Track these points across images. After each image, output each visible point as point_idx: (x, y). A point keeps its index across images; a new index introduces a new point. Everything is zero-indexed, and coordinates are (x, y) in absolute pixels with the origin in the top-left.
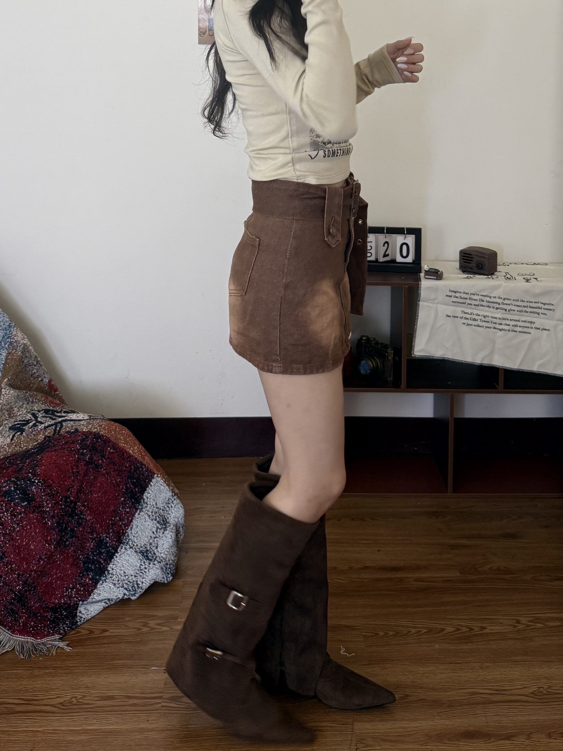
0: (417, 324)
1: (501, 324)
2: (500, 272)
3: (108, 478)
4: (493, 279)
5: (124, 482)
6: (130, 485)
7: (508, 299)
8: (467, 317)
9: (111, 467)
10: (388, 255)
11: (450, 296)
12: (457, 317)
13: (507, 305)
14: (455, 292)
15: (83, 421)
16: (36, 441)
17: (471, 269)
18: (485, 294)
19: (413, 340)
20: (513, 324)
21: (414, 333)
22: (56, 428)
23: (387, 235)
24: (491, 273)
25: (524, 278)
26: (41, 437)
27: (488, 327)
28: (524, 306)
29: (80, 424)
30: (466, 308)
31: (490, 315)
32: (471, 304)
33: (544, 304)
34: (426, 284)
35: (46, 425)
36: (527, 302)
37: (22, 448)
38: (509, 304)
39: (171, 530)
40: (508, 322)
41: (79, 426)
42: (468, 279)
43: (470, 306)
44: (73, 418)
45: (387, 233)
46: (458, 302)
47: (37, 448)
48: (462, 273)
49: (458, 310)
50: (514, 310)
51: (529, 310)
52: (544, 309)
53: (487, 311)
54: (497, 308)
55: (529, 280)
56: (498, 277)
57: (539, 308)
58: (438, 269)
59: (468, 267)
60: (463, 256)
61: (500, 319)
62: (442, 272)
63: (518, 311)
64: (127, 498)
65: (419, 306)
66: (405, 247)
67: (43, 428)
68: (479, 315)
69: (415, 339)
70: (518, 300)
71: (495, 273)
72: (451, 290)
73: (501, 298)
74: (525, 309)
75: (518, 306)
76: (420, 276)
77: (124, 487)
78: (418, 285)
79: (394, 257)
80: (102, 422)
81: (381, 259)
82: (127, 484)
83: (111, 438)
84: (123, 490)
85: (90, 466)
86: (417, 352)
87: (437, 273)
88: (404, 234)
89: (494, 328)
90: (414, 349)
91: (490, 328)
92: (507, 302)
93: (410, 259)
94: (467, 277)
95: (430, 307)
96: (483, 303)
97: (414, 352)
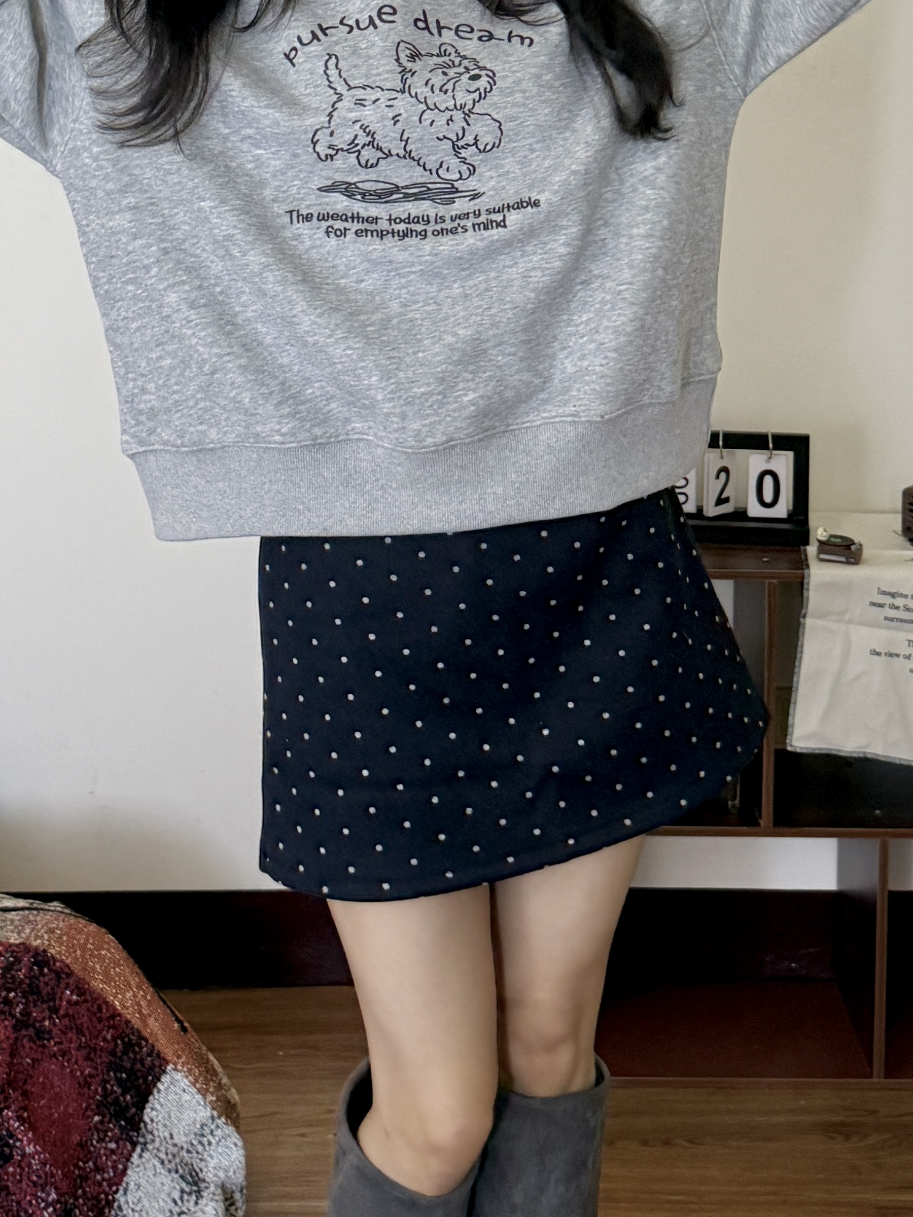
0: (799, 672)
3: (64, 1065)
5: (101, 1077)
6: (112, 1086)
9: (71, 1038)
10: (727, 500)
11: (881, 606)
12: (897, 655)
14: (893, 595)
19: (791, 711)
23: (724, 450)
34: (822, 574)
39: (211, 1196)
45: (725, 446)
46: (901, 620)
48: (908, 545)
49: (900, 639)
58: (851, 537)
60: (911, 504)
62: (861, 545)
64: (108, 1116)
65: (804, 628)
66: (769, 481)
69: (795, 708)
72: (883, 589)
76: (806, 555)
77: (100, 1089)
78: (803, 577)
79: (740, 505)
80: (57, 919)
81: (711, 511)
82: (106, 1082)
83: (76, 968)
84: (98, 1097)
85: (24, 1032)
86: (799, 739)
87: (848, 547)
88: (766, 448)
90: (791, 734)
93: (781, 511)
95: (831, 631)
97: (791, 740)
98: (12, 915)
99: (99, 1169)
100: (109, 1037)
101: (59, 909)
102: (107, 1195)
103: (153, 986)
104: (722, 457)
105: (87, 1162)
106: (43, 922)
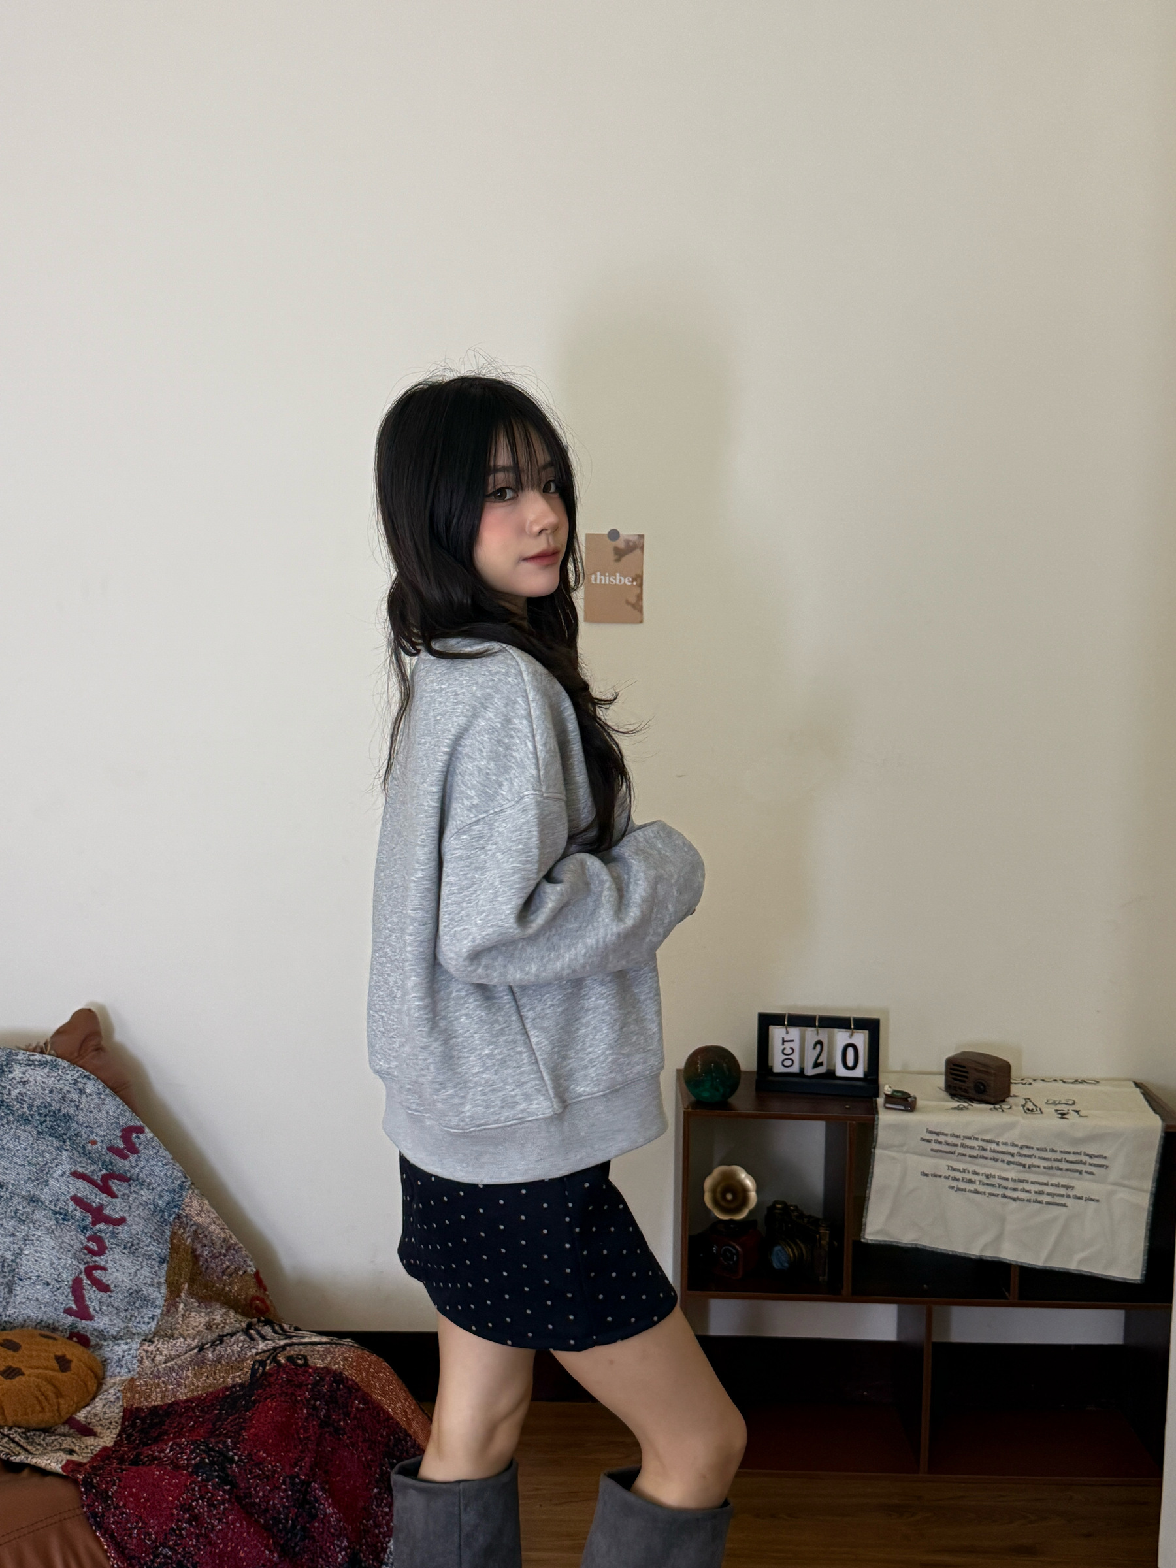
0: (870, 1186)
1: (1015, 1190)
2: (1016, 1096)
4: (1003, 1111)
7: (1027, 1147)
8: (958, 1177)
11: (929, 1141)
12: (940, 1176)
13: (1027, 1159)
17: (966, 1091)
18: (988, 1137)
20: (1037, 1190)
23: (820, 1029)
24: (1000, 1099)
25: (1057, 1111)
27: (993, 1195)
28: (1055, 1160)
29: (314, 1350)
30: (958, 1161)
31: (997, 1173)
32: (964, 1155)
33: (1091, 1156)
34: (887, 1118)
36: (1061, 1152)
38: (1030, 1156)
40: (1027, 1187)
42: (957, 1111)
43: (963, 1158)
45: (819, 1026)
46: (943, 1152)
48: (949, 1097)
49: (942, 1165)
50: (1039, 1167)
51: (1064, 1165)
52: (1091, 1164)
53: (993, 1167)
54: (1009, 1163)
55: (1063, 1114)
56: (1011, 1107)
57: (1081, 1162)
58: (909, 1092)
59: (961, 1089)
60: (951, 1069)
61: (1014, 1180)
62: (915, 1098)
63: (1045, 1168)
65: (875, 1156)
66: (850, 1051)
68: (978, 1174)
70: (1045, 1150)
71: (1007, 1100)
72: (930, 1129)
73: (1016, 1146)
74: (1056, 1164)
75: (1045, 1159)
76: (876, 1104)
77: (378, 1470)
78: (874, 1120)
79: (832, 1068)
80: (349, 1351)
81: (810, 1071)
82: (383, 1465)
83: (360, 1384)
84: (377, 1476)
85: (326, 1429)
86: (870, 1234)
87: (906, 1099)
88: (849, 1028)
89: (1005, 1196)
90: (865, 1230)
91: (997, 1195)
92: (1025, 1151)
93: (859, 1072)
94: (958, 1106)
95: (894, 1158)
96: (985, 1154)
97: (864, 1234)
98: (318, 1348)
99: (378, 1525)
100: (384, 1433)
101: (351, 1344)
102: (382, 1544)
103: (415, 1399)
104: (818, 1033)
105: (369, 1520)
106: (340, 1352)
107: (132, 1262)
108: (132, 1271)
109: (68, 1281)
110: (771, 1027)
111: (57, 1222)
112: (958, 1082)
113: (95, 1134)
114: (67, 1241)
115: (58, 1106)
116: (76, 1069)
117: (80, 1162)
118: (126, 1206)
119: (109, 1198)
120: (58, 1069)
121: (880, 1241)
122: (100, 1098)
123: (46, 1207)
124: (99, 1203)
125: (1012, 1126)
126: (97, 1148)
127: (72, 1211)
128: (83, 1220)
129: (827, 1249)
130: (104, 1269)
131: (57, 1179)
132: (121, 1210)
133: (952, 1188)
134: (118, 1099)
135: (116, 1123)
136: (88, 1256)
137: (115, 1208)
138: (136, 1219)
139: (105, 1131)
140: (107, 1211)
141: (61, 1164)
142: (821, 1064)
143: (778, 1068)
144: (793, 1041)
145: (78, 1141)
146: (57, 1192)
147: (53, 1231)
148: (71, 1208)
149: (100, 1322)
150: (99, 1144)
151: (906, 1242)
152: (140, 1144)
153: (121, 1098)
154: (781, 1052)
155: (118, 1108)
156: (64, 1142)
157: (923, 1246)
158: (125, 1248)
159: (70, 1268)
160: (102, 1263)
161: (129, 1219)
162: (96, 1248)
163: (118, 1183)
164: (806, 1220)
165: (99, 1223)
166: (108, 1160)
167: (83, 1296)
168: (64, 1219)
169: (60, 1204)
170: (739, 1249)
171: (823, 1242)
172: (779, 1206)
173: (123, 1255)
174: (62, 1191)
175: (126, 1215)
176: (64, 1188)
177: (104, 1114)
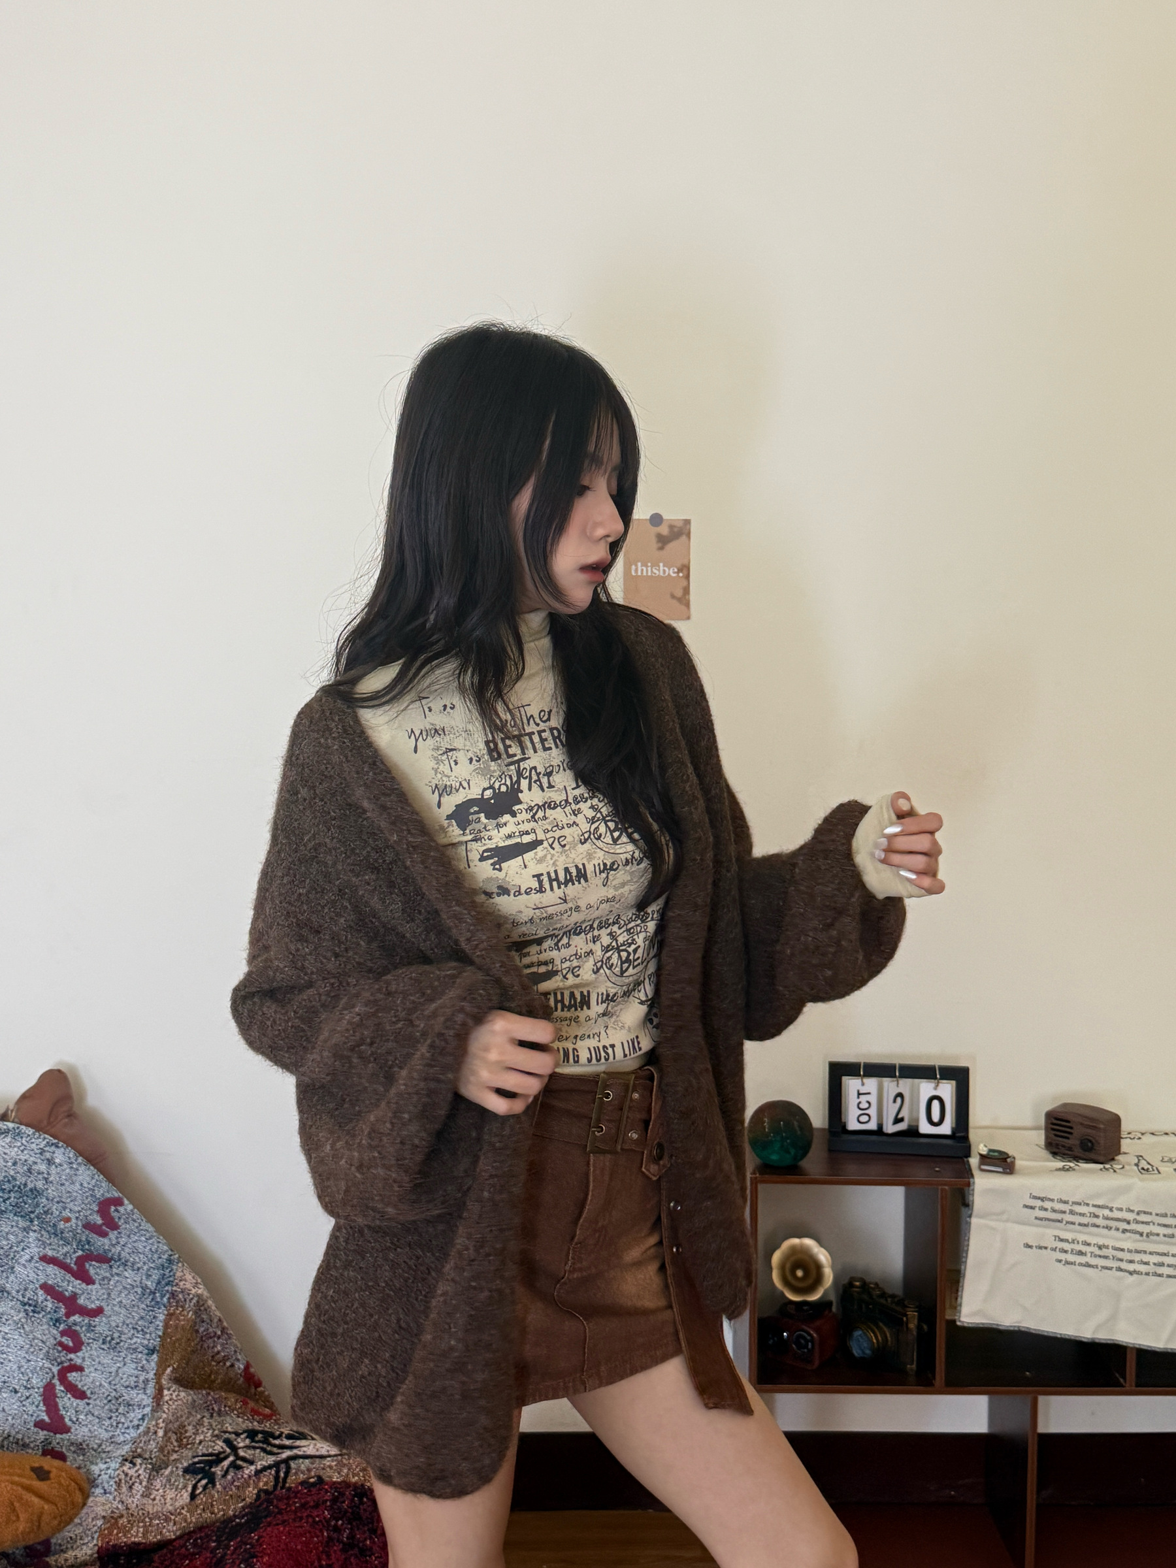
0: (966, 1262)
1: (1131, 1262)
2: (1125, 1153)
7: (1145, 1213)
8: (1066, 1249)
11: (1032, 1208)
12: (1046, 1248)
13: (1144, 1226)
14: (1042, 1199)
15: (329, 1459)
16: (244, 1500)
17: (1070, 1149)
18: (1100, 1202)
20: (1156, 1262)
21: (961, 1280)
22: (278, 1472)
23: (900, 1079)
24: (1111, 1157)
26: (251, 1492)
27: (1107, 1269)
29: (324, 1464)
30: (1066, 1230)
31: (1111, 1243)
32: (1073, 1223)
34: (982, 1182)
35: (259, 1467)
37: (216, 1515)
38: (1147, 1223)
40: (1146, 1258)
41: (323, 1469)
42: (1063, 1172)
43: (1072, 1226)
44: (308, 1453)
45: (901, 1076)
46: (1047, 1219)
47: (246, 1515)
48: (1050, 1156)
49: (1048, 1235)
50: (1158, 1235)
53: (1105, 1237)
54: (1124, 1231)
56: (1123, 1167)
58: (1007, 1152)
59: (1063, 1146)
60: (1052, 1123)
61: (1130, 1251)
62: (1014, 1158)
63: (1165, 1236)
65: (970, 1227)
66: (936, 1105)
67: (253, 1472)
68: (1089, 1244)
69: (963, 1292)
70: (1165, 1215)
71: (1116, 1158)
72: (1033, 1194)
73: (1132, 1211)
75: (1165, 1226)
76: (969, 1166)
78: (969, 1185)
79: (914, 1124)
81: (890, 1128)
86: (967, 1316)
87: (1005, 1160)
88: (936, 1078)
89: (1120, 1269)
90: (960, 1312)
91: (1110, 1269)
92: (1143, 1218)
93: (946, 1129)
94: (1064, 1168)
95: (993, 1229)
96: (1095, 1221)
97: (960, 1317)
104: (898, 1084)
107: (112, 1359)
108: (113, 1369)
109: (38, 1388)
110: (844, 1079)
111: (27, 1314)
112: (1060, 1139)
113: (68, 1210)
114: (39, 1336)
115: (24, 1180)
116: (42, 1137)
117: (50, 1244)
118: (103, 1294)
119: (84, 1285)
120: (22, 1138)
121: (978, 1324)
122: (72, 1168)
123: (14, 1297)
124: (72, 1292)
125: (1127, 1189)
126: (71, 1226)
127: (42, 1302)
128: (55, 1312)
129: (915, 1333)
130: (80, 1369)
131: (24, 1265)
132: (98, 1299)
133: (1060, 1261)
134: (92, 1168)
135: (92, 1195)
136: (62, 1354)
137: (90, 1296)
138: (115, 1308)
139: (79, 1205)
140: (81, 1301)
141: (29, 1247)
142: (902, 1120)
143: (853, 1125)
144: (869, 1093)
145: (48, 1220)
146: (24, 1280)
147: (22, 1325)
148: (41, 1299)
149: (80, 1433)
150: (74, 1221)
151: (1008, 1325)
152: (119, 1218)
153: (95, 1167)
154: (856, 1106)
155: (93, 1178)
156: (32, 1221)
157: (1028, 1328)
158: (104, 1343)
159: (40, 1371)
160: (79, 1362)
161: (107, 1310)
162: (71, 1344)
163: (97, 1264)
164: (889, 1300)
165: (74, 1315)
166: (84, 1239)
167: (56, 1405)
168: (34, 1311)
169: (29, 1294)
170: (815, 1335)
171: (912, 1326)
172: (858, 1284)
173: (101, 1351)
174: (31, 1278)
175: (103, 1304)
176: (32, 1275)
177: (78, 1186)
